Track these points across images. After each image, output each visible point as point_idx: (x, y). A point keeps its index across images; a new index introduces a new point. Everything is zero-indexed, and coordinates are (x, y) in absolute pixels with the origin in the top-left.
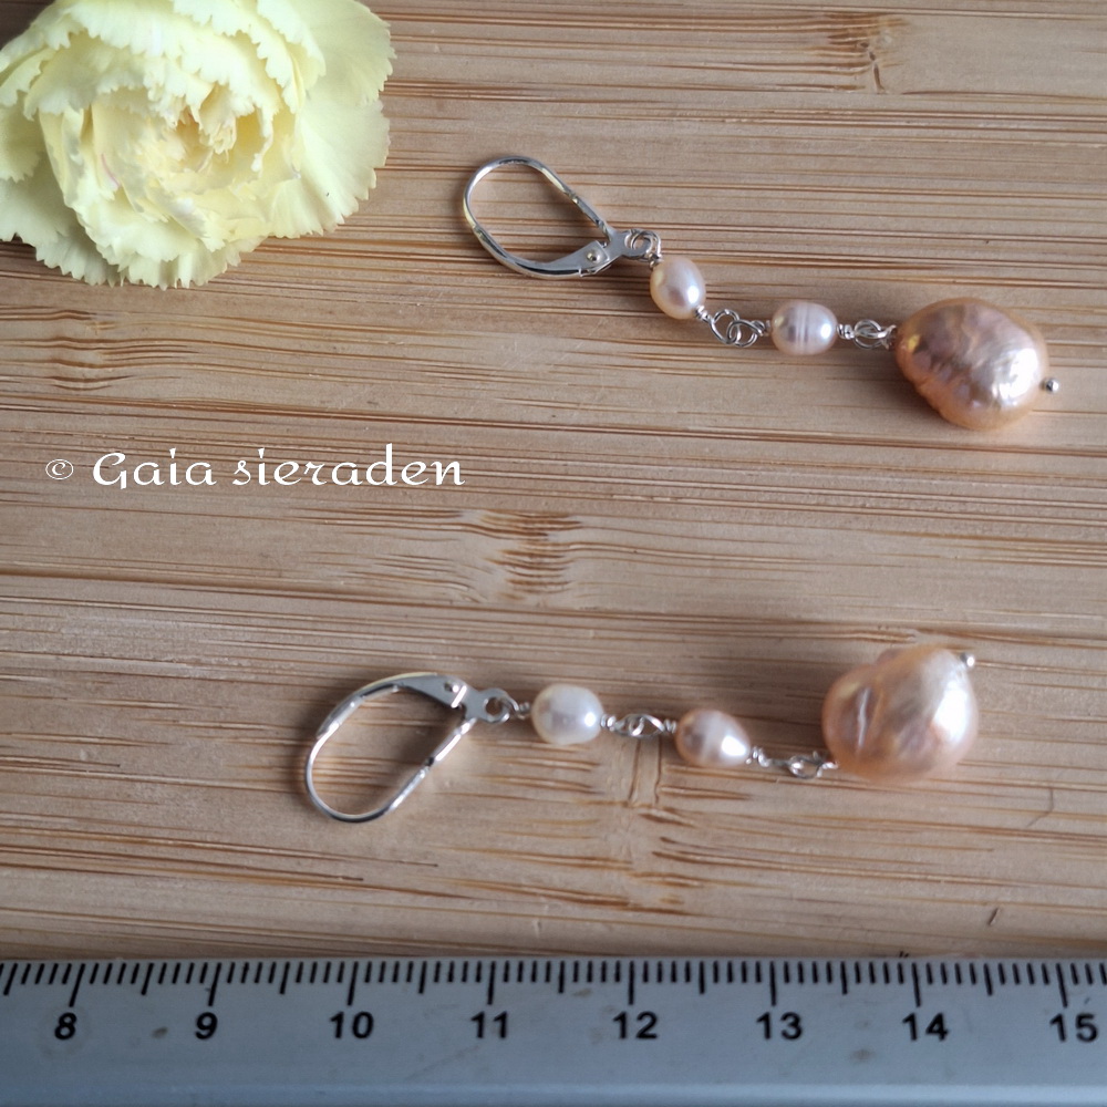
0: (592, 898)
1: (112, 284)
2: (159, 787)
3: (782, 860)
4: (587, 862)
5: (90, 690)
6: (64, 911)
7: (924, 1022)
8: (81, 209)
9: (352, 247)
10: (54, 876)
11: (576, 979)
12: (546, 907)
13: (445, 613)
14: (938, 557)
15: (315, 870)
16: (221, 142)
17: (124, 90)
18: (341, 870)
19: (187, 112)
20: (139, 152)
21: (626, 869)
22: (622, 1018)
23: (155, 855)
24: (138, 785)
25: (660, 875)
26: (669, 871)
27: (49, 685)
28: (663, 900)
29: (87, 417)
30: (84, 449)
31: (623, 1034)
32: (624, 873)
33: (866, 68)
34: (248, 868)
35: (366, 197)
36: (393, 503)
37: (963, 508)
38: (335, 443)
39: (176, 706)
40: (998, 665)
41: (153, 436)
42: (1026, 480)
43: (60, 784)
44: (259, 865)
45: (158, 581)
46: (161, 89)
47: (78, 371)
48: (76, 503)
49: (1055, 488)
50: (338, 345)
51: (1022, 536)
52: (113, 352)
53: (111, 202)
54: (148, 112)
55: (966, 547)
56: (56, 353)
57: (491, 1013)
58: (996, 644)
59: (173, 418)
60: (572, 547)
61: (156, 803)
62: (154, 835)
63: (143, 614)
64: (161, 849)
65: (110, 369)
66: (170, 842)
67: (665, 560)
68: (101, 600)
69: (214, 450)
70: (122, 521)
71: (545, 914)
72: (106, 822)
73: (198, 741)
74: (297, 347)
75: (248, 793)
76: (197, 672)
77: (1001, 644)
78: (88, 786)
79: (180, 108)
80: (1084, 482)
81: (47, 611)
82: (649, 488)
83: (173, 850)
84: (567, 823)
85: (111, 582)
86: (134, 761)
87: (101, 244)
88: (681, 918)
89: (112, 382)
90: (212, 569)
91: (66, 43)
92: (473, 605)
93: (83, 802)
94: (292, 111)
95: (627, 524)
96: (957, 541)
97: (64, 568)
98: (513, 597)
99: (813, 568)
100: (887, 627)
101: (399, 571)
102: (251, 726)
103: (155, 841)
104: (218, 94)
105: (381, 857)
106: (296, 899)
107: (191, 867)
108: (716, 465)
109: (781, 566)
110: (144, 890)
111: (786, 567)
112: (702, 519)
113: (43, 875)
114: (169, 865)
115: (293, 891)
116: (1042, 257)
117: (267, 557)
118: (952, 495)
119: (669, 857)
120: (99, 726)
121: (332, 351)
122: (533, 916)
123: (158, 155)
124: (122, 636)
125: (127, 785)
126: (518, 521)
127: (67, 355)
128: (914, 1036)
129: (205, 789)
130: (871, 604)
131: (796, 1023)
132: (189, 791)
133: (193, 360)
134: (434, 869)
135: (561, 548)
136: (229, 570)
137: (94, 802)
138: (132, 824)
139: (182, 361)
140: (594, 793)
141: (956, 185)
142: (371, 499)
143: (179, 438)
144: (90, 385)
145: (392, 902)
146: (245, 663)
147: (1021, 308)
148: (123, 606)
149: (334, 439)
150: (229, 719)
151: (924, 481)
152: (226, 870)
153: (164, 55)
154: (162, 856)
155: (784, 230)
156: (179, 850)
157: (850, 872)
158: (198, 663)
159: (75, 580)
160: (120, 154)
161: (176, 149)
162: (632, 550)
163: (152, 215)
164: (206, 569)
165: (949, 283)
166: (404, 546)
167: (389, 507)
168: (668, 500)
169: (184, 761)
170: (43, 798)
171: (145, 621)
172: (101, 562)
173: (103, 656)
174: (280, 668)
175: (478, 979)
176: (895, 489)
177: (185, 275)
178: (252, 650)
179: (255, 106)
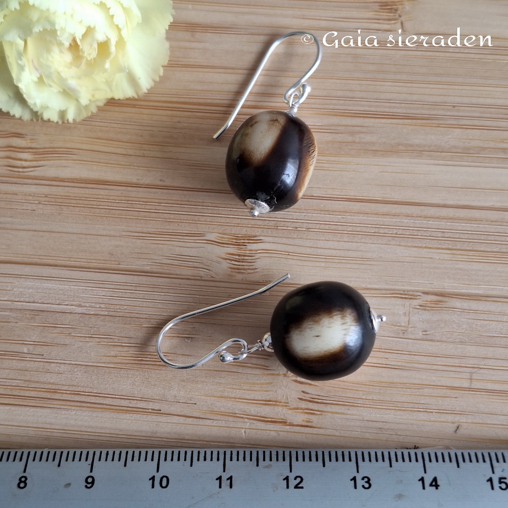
0: (270, 419)
1: (35, 120)
2: (62, 366)
3: (359, 402)
4: (267, 402)
5: (28, 319)
6: (18, 425)
7: (428, 481)
8: (22, 86)
9: (151, 104)
10: (13, 408)
11: (264, 460)
12: (248, 424)
13: (198, 283)
14: (432, 258)
15: (138, 406)
16: (90, 54)
17: (45, 30)
18: (151, 406)
19: (74, 40)
20: (51, 59)
21: (286, 406)
22: (287, 479)
23: (61, 398)
24: (53, 365)
25: (301, 409)
26: (306, 407)
27: (9, 316)
28: (303, 421)
29: (24, 186)
30: (23, 201)
31: (288, 487)
32: (285, 408)
33: (396, 21)
34: (106, 405)
35: (158, 79)
36: (173, 230)
37: (443, 235)
38: (144, 200)
39: (70, 326)
40: (460, 310)
41: (56, 195)
42: (473, 222)
43: (15, 364)
44: (111, 403)
45: (60, 266)
46: (63, 30)
47: (19, 163)
48: (20, 227)
49: (485, 226)
50: (145, 152)
51: (471, 249)
52: (35, 153)
53: (36, 83)
54: (56, 40)
55: (445, 253)
56: (8, 154)
57: (225, 477)
58: (458, 300)
59: (66, 186)
60: (259, 252)
61: (61, 373)
62: (60, 389)
63: (54, 281)
64: (64, 395)
65: (35, 162)
66: (69, 392)
67: (303, 259)
68: (33, 275)
69: (86, 202)
70: (42, 236)
71: (247, 427)
72: (37, 382)
73: (81, 343)
74: (125, 153)
75: (105, 368)
76: (79, 310)
77: (461, 300)
78: (29, 365)
79: (71, 38)
80: (499, 223)
81: (7, 280)
82: (295, 224)
83: (70, 396)
84: (257, 384)
85: (38, 266)
86: (50, 353)
87: (30, 102)
88: (312, 429)
89: (36, 169)
90: (86, 260)
91: (18, 7)
92: (212, 279)
93: (26, 372)
94: (125, 40)
95: (285, 241)
96: (440, 251)
97: (14, 259)
98: (230, 275)
99: (373, 263)
100: (408, 291)
101: (176, 262)
102: (106, 337)
103: (61, 391)
104: (89, 31)
105: (169, 400)
106: (129, 420)
107: (79, 404)
108: (327, 213)
109: (357, 262)
110: (56, 415)
111: (360, 262)
112: (320, 239)
113: (8, 408)
114: (68, 403)
115: (128, 416)
116: (479, 115)
117: (112, 255)
118: (438, 229)
119: (306, 400)
120: (33, 336)
121: (142, 155)
122: (242, 428)
123: (60, 60)
124: (43, 293)
125: (48, 364)
126: (232, 239)
127: (13, 155)
128: (424, 488)
129: (84, 367)
130: (400, 280)
131: (368, 482)
132: (77, 367)
133: (75, 158)
134: (195, 405)
135: (253, 252)
136: (94, 261)
137: (32, 372)
138: (50, 383)
139: (70, 158)
140: (269, 370)
141: (439, 79)
142: (162, 228)
143: (69, 196)
144: (25, 170)
145: (174, 421)
146: (102, 306)
147: (470, 139)
148: (43, 278)
149: (145, 198)
150: (95, 333)
151: (425, 222)
152: (96, 406)
153: (65, 13)
154: (65, 399)
155: (358, 100)
156: (73, 396)
157: (391, 408)
158: (80, 306)
159: (20, 265)
160: (41, 60)
161: (68, 57)
162: (287, 253)
163: (56, 89)
164: (83, 260)
165: (436, 127)
166: (178, 250)
167: (171, 231)
168: (304, 229)
169: (74, 353)
170: (7, 371)
171: (54, 285)
172: (32, 257)
173: (34, 302)
174: (120, 309)
175: (218, 460)
176: (411, 226)
177: (70, 116)
178: (106, 300)
179: (107, 37)
